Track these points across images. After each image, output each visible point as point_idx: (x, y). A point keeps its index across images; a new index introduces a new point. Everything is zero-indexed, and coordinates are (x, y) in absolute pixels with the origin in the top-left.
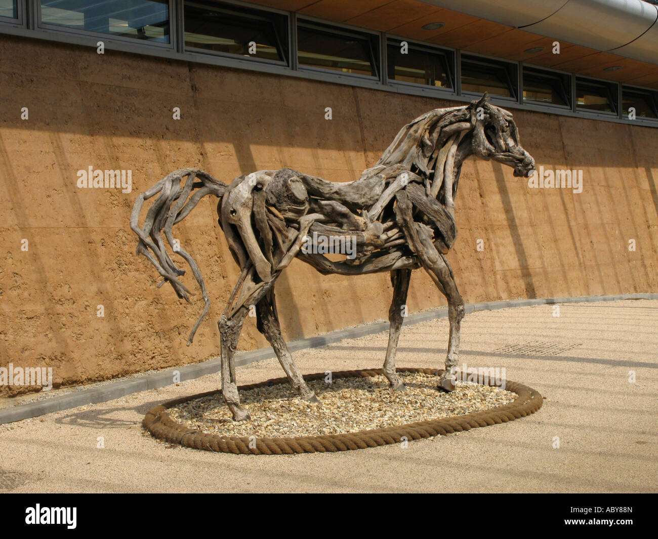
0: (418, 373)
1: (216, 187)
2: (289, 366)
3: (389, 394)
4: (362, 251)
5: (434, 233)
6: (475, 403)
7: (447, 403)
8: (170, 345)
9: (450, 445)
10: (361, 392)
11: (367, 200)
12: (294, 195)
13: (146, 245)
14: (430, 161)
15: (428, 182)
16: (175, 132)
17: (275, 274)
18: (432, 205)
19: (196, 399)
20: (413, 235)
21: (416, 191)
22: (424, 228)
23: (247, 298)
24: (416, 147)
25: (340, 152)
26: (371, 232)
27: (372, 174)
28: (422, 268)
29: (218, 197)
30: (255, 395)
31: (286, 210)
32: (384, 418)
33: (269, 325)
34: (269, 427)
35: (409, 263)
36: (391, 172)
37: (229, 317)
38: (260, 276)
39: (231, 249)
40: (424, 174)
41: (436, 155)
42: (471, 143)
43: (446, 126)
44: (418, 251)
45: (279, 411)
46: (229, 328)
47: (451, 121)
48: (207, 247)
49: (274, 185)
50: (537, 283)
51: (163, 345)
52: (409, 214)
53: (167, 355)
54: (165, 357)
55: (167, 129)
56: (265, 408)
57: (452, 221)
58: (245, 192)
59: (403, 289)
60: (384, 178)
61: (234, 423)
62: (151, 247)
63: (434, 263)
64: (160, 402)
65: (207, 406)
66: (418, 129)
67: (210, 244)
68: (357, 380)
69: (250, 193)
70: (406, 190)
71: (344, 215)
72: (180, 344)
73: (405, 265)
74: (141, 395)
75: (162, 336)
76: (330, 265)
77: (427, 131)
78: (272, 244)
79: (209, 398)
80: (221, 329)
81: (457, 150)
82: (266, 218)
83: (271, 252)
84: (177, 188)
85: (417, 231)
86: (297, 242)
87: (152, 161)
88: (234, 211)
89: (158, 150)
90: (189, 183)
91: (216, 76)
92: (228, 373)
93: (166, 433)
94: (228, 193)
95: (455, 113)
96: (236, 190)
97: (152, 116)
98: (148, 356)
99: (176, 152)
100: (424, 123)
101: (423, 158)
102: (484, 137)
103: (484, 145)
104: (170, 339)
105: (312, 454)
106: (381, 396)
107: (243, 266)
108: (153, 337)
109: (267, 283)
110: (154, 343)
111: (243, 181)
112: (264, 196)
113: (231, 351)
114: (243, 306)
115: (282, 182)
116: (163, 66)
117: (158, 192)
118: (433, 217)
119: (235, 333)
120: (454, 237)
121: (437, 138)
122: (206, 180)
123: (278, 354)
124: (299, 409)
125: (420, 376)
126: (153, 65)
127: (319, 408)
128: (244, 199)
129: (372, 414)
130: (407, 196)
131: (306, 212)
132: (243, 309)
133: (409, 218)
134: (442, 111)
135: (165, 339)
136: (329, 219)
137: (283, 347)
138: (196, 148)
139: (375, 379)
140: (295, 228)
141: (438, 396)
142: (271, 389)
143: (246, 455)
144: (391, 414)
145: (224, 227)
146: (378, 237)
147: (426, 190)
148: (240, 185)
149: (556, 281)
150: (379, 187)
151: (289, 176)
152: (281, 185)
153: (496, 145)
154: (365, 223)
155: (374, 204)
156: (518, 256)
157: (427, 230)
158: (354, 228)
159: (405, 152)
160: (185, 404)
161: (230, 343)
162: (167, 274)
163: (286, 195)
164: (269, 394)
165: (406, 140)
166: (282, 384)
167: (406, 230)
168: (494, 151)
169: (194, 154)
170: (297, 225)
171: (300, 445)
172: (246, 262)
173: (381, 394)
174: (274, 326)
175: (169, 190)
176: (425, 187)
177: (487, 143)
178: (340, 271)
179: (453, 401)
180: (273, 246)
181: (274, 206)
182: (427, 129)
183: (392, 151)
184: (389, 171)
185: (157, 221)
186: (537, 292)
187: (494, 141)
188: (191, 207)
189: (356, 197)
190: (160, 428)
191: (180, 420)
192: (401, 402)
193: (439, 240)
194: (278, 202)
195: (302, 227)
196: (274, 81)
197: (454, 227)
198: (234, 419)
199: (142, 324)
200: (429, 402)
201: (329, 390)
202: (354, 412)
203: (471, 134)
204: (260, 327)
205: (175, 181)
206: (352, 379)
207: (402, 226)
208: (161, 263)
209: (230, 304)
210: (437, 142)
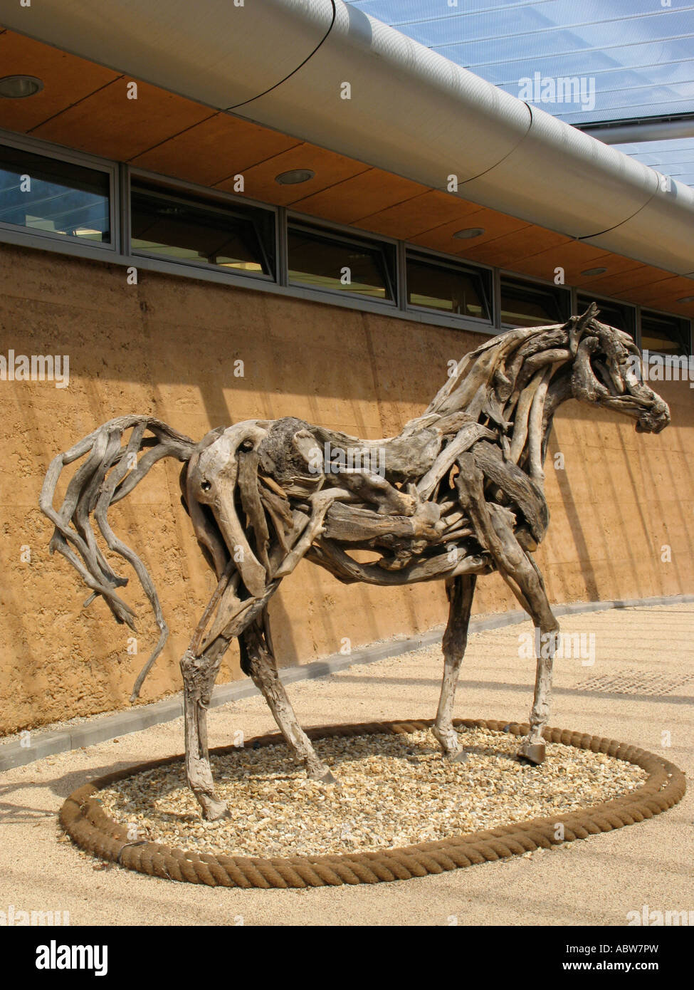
0: (479, 728)
1: (178, 445)
2: (290, 727)
3: (442, 767)
4: (409, 548)
5: (516, 519)
6: (581, 785)
7: (536, 784)
8: (106, 680)
9: (562, 869)
10: (397, 761)
11: (416, 467)
12: (303, 459)
13: (64, 538)
14: (506, 408)
15: (505, 440)
16: (115, 369)
17: (271, 585)
18: (512, 476)
19: (143, 772)
20: (485, 521)
21: (487, 453)
22: (502, 511)
23: (226, 623)
24: (487, 387)
25: (345, 401)
26: (423, 518)
27: (422, 427)
28: (498, 572)
29: (181, 460)
30: (235, 766)
31: (290, 483)
32: (443, 814)
33: (260, 663)
34: (263, 833)
35: (478, 566)
36: (449, 424)
37: (198, 654)
38: (249, 588)
39: (202, 543)
40: (500, 427)
41: (516, 398)
42: (569, 380)
43: (531, 355)
44: (492, 547)
45: (274, 798)
46: (198, 670)
47: (539, 347)
48: (160, 534)
49: (271, 442)
50: (600, 579)
51: (95, 680)
52: (478, 490)
53: (102, 694)
54: (97, 698)
55: (104, 363)
56: (252, 793)
57: (542, 500)
58: (226, 454)
59: (464, 605)
60: (440, 433)
61: (207, 824)
62: (73, 541)
63: (516, 565)
64: (90, 772)
65: (159, 785)
66: (490, 358)
67: (165, 529)
68: (387, 738)
69: (233, 454)
70: (474, 451)
71: (380, 491)
72: (121, 677)
73: (471, 569)
74: (61, 759)
75: (94, 666)
76: (358, 569)
77: (503, 362)
78: (268, 537)
79: (164, 770)
80: (186, 673)
81: (548, 391)
82: (259, 495)
83: (265, 549)
84: (117, 446)
85: (491, 516)
86: (307, 534)
87: (82, 410)
88: (207, 484)
89: (92, 394)
90: (136, 438)
91: (175, 290)
92: (196, 743)
93: (95, 841)
94: (198, 455)
95: (545, 334)
96: (210, 450)
97: (84, 344)
98: (72, 696)
99: (116, 397)
100: (499, 350)
101: (497, 404)
102: (590, 371)
103: (590, 384)
104: (106, 671)
105: (337, 888)
106: (430, 771)
107: (220, 571)
108: (80, 669)
109: (259, 599)
110: (82, 678)
111: (222, 436)
112: (255, 460)
113: (201, 708)
114: (220, 636)
115: (283, 438)
116: (100, 274)
117: (86, 453)
118: (515, 493)
119: (208, 679)
120: (545, 525)
121: (517, 373)
122: (165, 436)
123: (273, 708)
124: (307, 795)
125: (483, 733)
126: (86, 273)
127: (338, 793)
128: (225, 464)
129: (423, 805)
130: (476, 461)
131: (321, 485)
132: (220, 640)
133: (479, 496)
134: (525, 332)
135: (99, 671)
136: (357, 497)
137: (280, 697)
138: (146, 391)
139: (415, 737)
140: (304, 511)
141: (520, 772)
142: (258, 753)
143: (227, 889)
144: (452, 804)
145: (191, 509)
146: (433, 525)
147: (503, 452)
148: (217, 442)
149: (623, 577)
150: (433, 446)
151: (295, 429)
152: (282, 443)
153: (609, 383)
154: (414, 504)
155: (426, 473)
156: (577, 545)
157: (505, 515)
158: (396, 512)
159: (469, 393)
160: (126, 782)
161: (200, 695)
162: (98, 586)
163: (290, 459)
164: (256, 763)
165: (470, 375)
166: (274, 745)
167: (475, 514)
168: (606, 393)
169: (143, 400)
170: (305, 507)
171: (318, 874)
172: (226, 565)
173: (430, 766)
174: (268, 664)
175: (103, 449)
176: (501, 449)
177: (594, 380)
178: (373, 578)
179: (546, 780)
180: (268, 540)
181: (271, 476)
182: (503, 358)
183: (449, 391)
184: (446, 423)
185: (84, 498)
186: (599, 592)
187: (605, 377)
188: (138, 477)
189: (399, 462)
190: (85, 830)
191: (118, 813)
192: (465, 782)
193: (523, 530)
194: (277, 469)
195: (316, 509)
196: (256, 301)
197: (546, 509)
198: (204, 816)
199: (64, 649)
200: (509, 783)
201: (347, 756)
202: (394, 801)
203: (569, 367)
204: (246, 667)
205: (113, 435)
206: (379, 736)
207: (468, 508)
208: (89, 566)
209: (199, 632)
210: (517, 379)
